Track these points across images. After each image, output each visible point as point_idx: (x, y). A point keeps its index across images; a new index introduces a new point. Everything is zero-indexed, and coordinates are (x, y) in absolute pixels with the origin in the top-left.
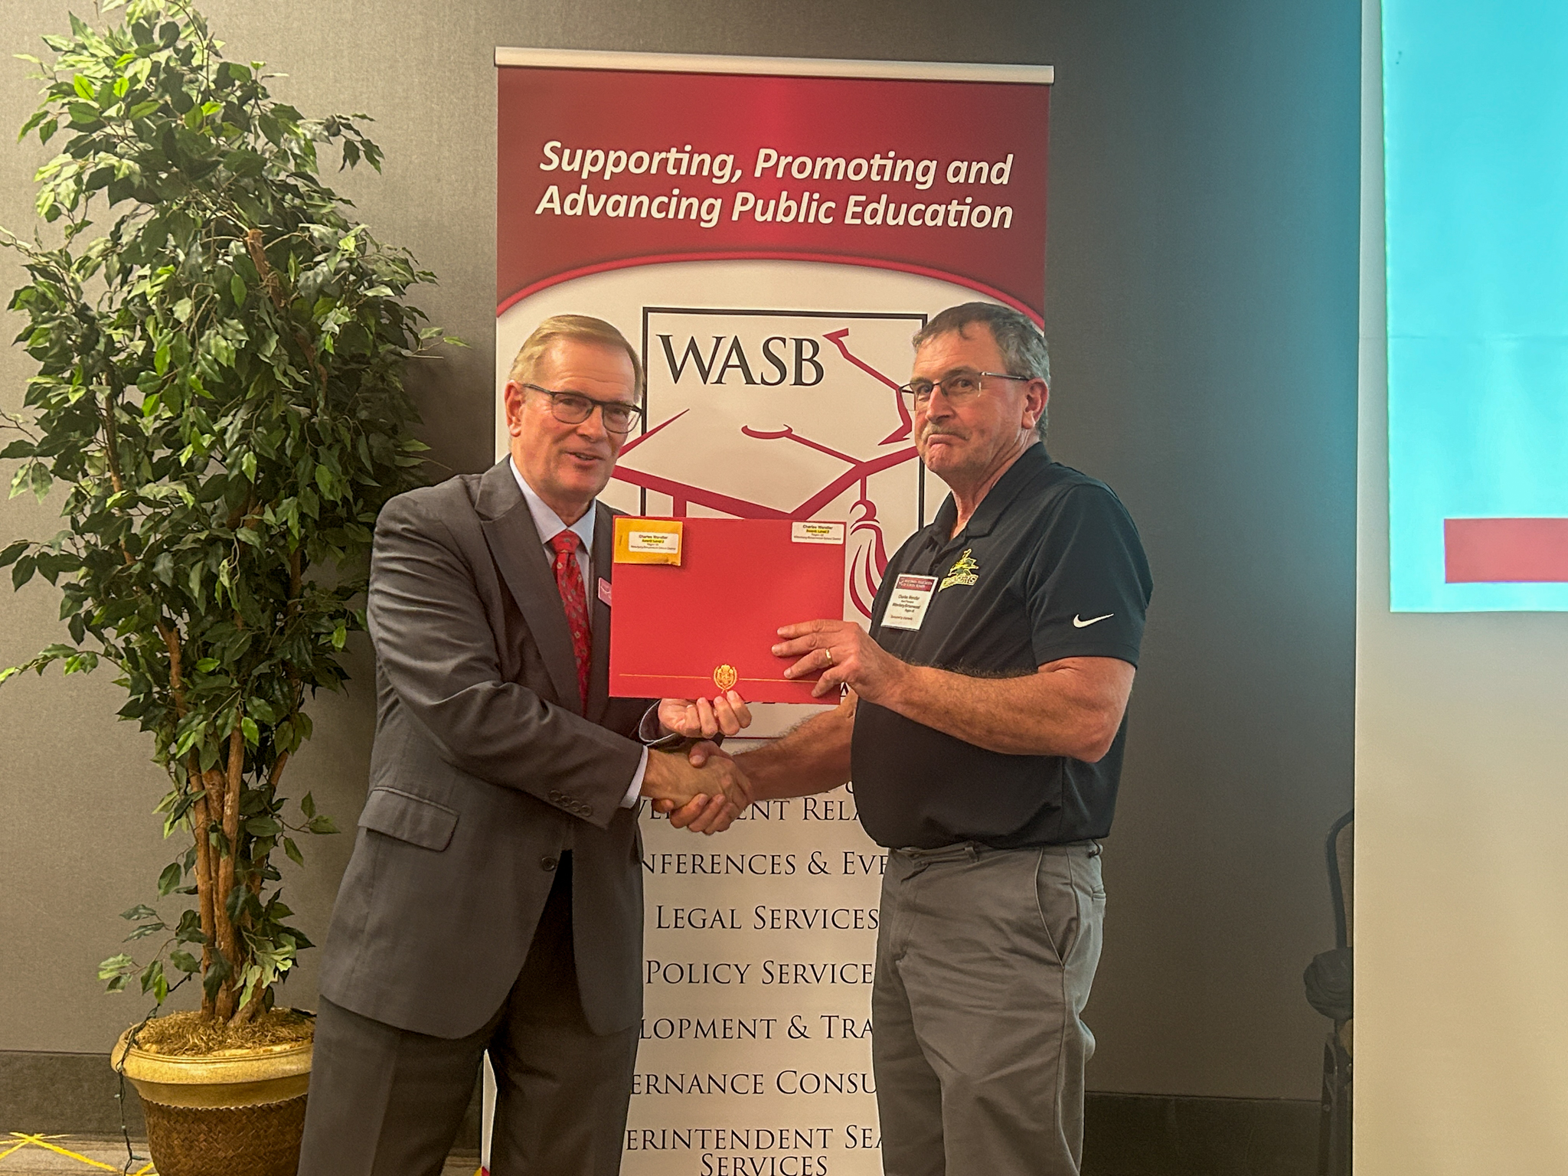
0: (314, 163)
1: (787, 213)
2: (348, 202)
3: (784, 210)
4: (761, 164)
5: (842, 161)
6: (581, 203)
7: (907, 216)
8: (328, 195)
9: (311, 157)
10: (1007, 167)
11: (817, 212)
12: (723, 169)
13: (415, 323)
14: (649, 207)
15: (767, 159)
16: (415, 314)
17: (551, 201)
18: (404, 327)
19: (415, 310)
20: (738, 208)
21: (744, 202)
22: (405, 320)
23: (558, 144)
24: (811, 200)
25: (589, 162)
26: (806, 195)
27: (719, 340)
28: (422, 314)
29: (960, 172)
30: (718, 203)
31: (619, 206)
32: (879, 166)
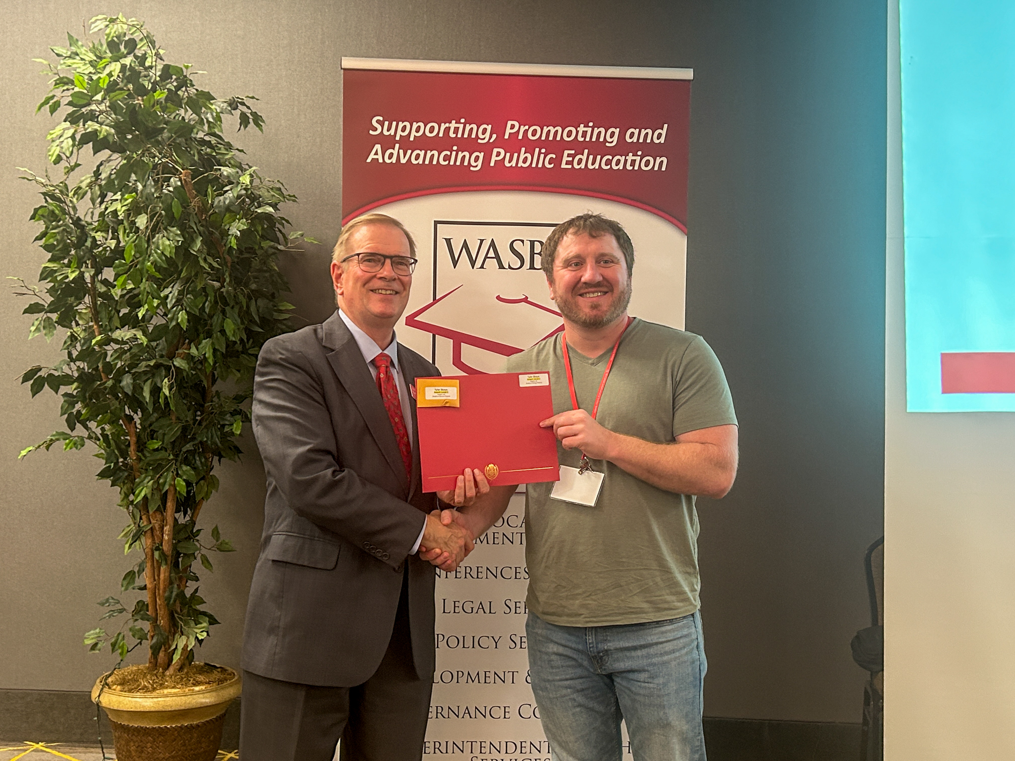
0: (220, 126)
1: (525, 161)
2: (241, 151)
3: (523, 159)
4: (508, 131)
5: (559, 129)
6: (395, 155)
7: (601, 163)
8: (229, 146)
9: (219, 123)
10: (664, 132)
11: (543, 160)
12: (485, 134)
13: (284, 227)
14: (437, 157)
15: (512, 127)
16: (284, 221)
17: (376, 154)
18: (277, 229)
19: (283, 219)
20: (494, 158)
21: (498, 155)
22: (277, 225)
23: (381, 118)
24: (540, 153)
25: (400, 129)
26: (537, 150)
27: (482, 241)
28: (288, 222)
29: (634, 135)
30: (481, 155)
31: (418, 157)
32: (583, 132)
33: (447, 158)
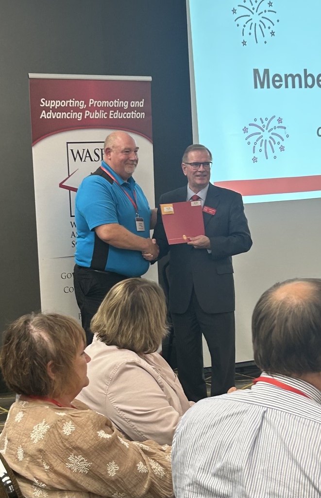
6: (50, 115)
7: (122, 116)
10: (143, 102)
11: (102, 115)
12: (81, 105)
14: (65, 115)
15: (92, 102)
17: (43, 115)
21: (87, 113)
23: (44, 99)
27: (84, 150)
30: (81, 114)
31: (59, 115)
32: (117, 103)
33: (69, 115)
